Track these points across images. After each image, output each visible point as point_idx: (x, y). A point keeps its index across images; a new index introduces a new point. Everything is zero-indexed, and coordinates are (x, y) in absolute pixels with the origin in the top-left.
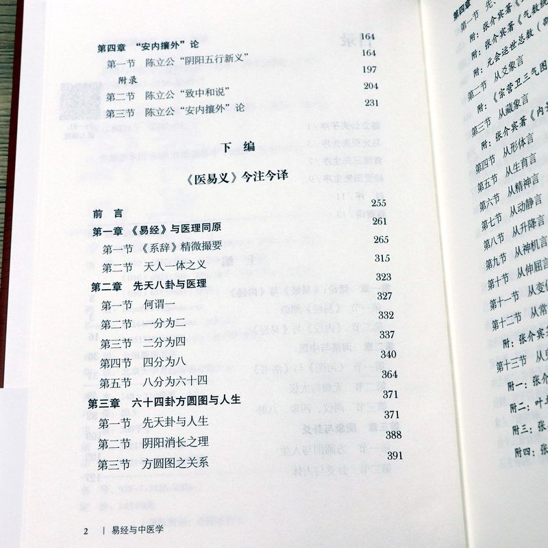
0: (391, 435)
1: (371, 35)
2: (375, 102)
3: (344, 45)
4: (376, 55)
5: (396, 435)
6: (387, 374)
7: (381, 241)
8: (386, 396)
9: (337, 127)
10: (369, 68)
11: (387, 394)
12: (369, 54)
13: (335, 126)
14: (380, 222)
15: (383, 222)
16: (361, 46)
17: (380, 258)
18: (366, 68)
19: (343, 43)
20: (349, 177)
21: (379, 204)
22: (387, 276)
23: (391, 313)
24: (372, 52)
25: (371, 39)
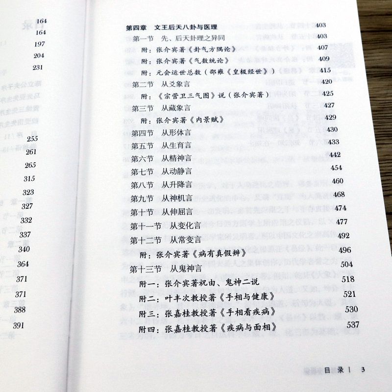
0: (18, 310)
1: (44, 20)
2: (40, 67)
3: (24, 29)
4: (46, 34)
5: (22, 309)
6: (21, 264)
7: (30, 166)
8: (18, 280)
9: (11, 88)
10: (40, 43)
11: (19, 279)
12: (41, 33)
13: (10, 87)
14: (31, 153)
15: (34, 153)
16: (36, 28)
17: (28, 178)
18: (37, 44)
19: (24, 27)
20: (14, 122)
21: (32, 140)
22: (31, 192)
23: (30, 219)
24: (43, 32)
25: (44, 23)
